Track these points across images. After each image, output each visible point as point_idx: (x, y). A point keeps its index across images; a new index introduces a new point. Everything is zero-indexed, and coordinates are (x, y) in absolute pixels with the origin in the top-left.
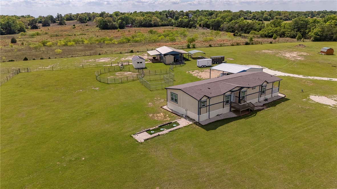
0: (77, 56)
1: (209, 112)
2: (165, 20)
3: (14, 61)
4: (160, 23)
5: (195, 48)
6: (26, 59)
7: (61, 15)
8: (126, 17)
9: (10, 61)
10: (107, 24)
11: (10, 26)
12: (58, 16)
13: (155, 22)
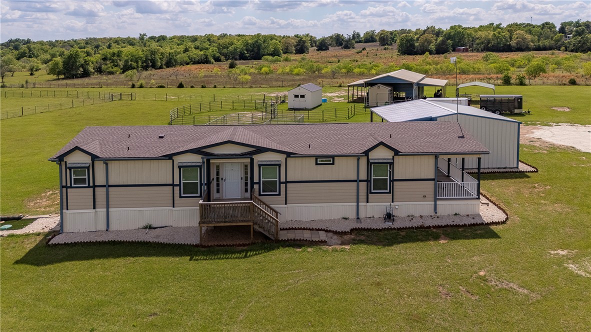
0: (260, 87)
1: (108, 208)
2: (548, 38)
3: (164, 87)
4: (532, 44)
5: (525, 85)
6: (181, 86)
7: (358, 33)
8: (458, 32)
9: (159, 87)
10: (412, 46)
11: (259, 47)
12: (353, 36)
13: (519, 41)
